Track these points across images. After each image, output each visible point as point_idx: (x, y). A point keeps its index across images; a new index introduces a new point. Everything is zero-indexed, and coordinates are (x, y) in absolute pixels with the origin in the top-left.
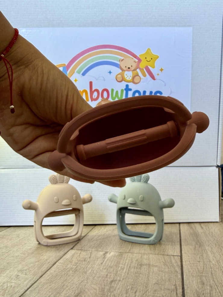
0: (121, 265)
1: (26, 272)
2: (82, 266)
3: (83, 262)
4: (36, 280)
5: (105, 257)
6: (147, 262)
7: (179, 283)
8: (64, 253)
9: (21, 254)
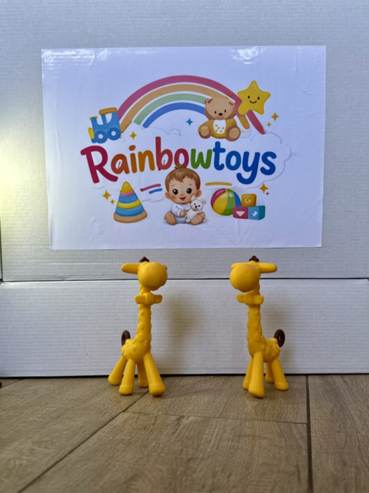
0: (205, 436)
1: (46, 444)
2: (140, 437)
3: (143, 430)
4: (63, 456)
5: (180, 423)
6: (250, 432)
7: (304, 463)
8: (111, 418)
9: (39, 418)
